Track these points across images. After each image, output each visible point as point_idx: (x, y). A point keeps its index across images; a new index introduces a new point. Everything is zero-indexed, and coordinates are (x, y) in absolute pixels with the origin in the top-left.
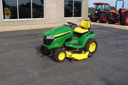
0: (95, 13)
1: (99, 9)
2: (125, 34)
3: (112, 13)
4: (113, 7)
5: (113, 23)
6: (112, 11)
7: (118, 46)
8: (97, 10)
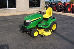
0: (49, 5)
1: (52, 3)
2: (68, 19)
3: (59, 5)
4: (60, 1)
5: (60, 11)
6: (60, 4)
7: (64, 29)
8: (50, 3)
